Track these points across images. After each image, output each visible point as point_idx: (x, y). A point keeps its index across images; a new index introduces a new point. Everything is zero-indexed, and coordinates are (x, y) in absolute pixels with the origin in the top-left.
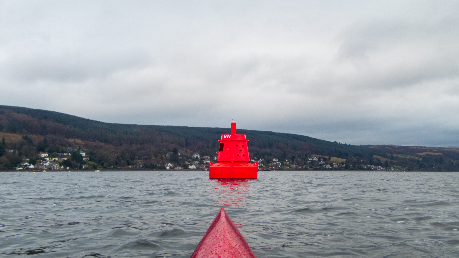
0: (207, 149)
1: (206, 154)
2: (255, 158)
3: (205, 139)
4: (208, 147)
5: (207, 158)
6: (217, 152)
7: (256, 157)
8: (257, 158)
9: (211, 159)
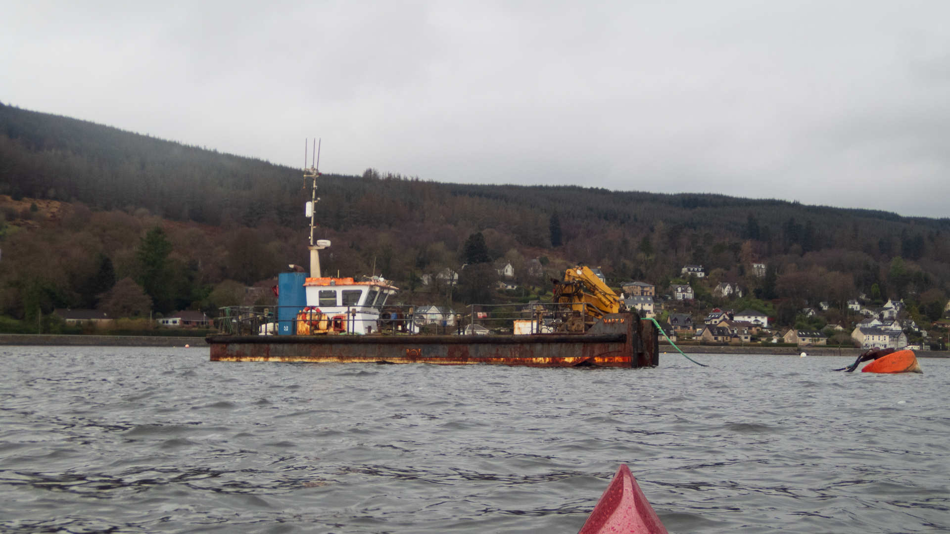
0: (641, 256)
1: (638, 276)
2: (863, 297)
3: (636, 220)
4: (646, 247)
5: (639, 293)
6: (684, 270)
7: (864, 292)
8: (872, 299)
9: (660, 297)
